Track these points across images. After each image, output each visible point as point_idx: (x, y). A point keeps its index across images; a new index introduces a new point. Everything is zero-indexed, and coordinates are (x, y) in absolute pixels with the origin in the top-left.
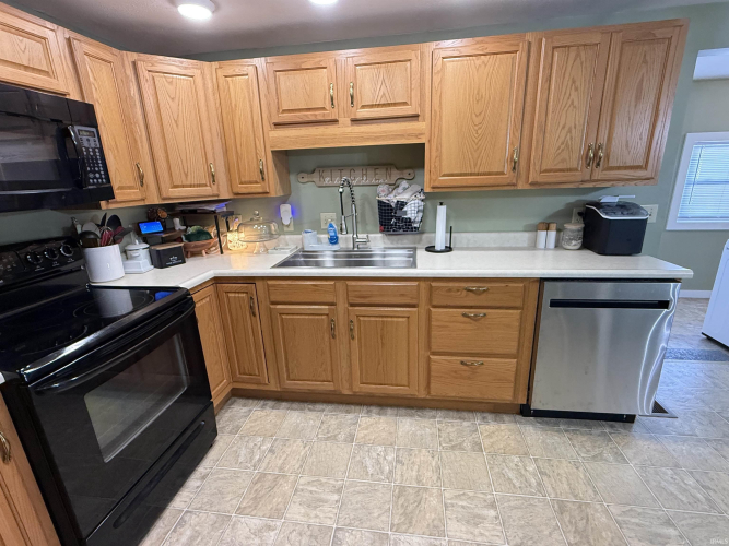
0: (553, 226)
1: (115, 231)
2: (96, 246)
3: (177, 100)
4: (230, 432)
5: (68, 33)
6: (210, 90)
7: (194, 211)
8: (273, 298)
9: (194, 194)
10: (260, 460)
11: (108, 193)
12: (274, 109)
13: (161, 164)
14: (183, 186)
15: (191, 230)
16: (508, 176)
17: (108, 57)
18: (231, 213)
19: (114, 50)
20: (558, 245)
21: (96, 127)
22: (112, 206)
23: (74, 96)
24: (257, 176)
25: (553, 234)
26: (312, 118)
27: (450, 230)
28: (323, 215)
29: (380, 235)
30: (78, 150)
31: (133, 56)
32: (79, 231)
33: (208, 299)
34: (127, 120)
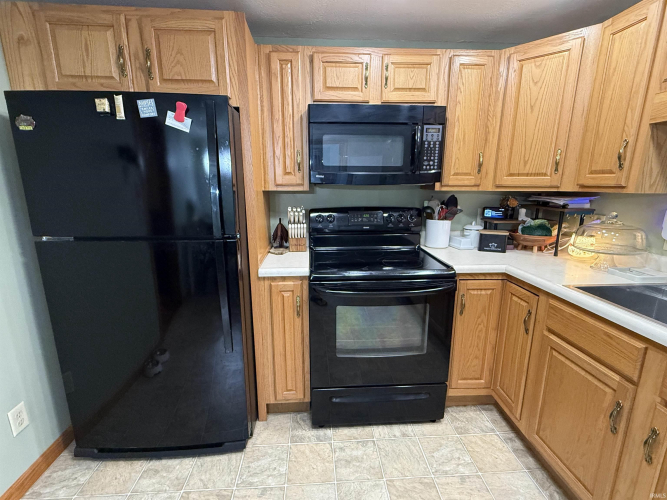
3: (539, 84)
4: (456, 428)
9: (527, 184)
10: (446, 473)
14: (519, 175)
33: (489, 292)
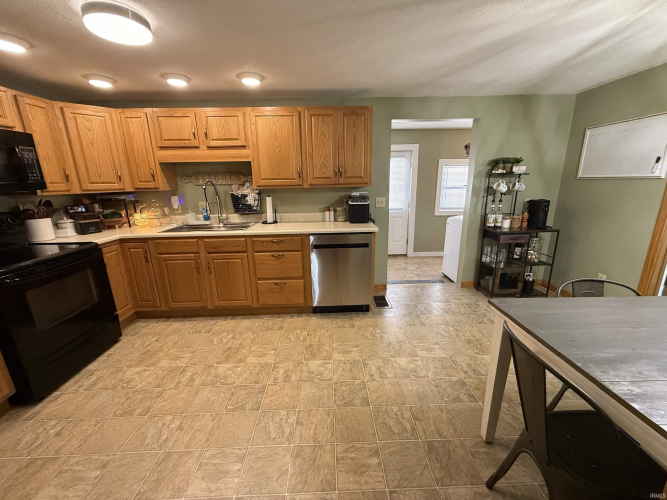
0: (332, 209)
1: (48, 210)
2: (35, 218)
5: (14, 92)
6: (116, 125)
7: (110, 200)
8: (159, 251)
11: (43, 186)
12: (158, 139)
13: (82, 170)
15: (107, 212)
16: (297, 181)
17: (43, 105)
18: (138, 202)
19: (48, 101)
20: (335, 220)
21: (34, 146)
22: (45, 194)
23: (19, 129)
24: (150, 178)
25: (332, 213)
26: (183, 145)
27: (275, 211)
28: (200, 203)
29: (236, 215)
30: (21, 159)
31: (62, 104)
32: (21, 208)
34: (56, 142)
